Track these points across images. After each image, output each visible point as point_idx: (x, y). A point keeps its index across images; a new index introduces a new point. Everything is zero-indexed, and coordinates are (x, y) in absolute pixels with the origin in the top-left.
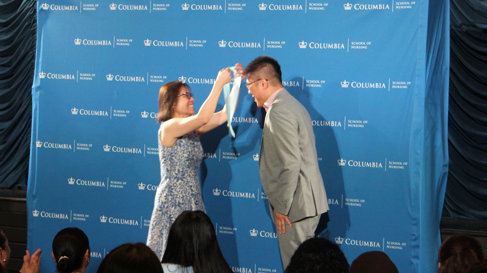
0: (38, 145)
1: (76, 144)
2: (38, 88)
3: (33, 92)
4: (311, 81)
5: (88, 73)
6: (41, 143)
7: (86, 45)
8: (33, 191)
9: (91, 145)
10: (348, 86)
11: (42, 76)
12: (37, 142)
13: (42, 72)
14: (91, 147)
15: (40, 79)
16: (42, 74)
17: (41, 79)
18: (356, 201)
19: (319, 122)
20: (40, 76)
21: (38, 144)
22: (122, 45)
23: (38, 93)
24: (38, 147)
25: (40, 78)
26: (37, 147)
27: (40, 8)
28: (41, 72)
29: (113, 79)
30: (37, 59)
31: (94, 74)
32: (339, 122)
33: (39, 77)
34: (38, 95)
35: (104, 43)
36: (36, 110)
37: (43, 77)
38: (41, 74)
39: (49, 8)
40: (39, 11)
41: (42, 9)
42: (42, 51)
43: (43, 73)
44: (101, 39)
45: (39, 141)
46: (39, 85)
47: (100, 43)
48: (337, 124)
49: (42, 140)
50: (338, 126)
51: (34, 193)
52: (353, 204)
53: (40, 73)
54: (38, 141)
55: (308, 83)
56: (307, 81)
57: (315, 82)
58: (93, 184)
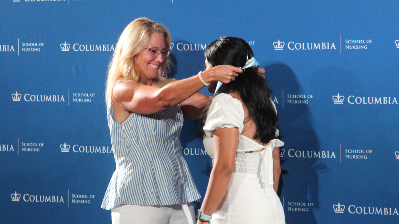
1: (20, 145)
4: (352, 42)
5: (33, 42)
7: (29, 2)
9: (42, 145)
14: (42, 146)
19: (365, 99)
22: (80, 1)
29: (70, 49)
31: (42, 42)
50: (393, 103)
55: (347, 44)
56: (347, 42)
57: (359, 42)
58: (47, 199)
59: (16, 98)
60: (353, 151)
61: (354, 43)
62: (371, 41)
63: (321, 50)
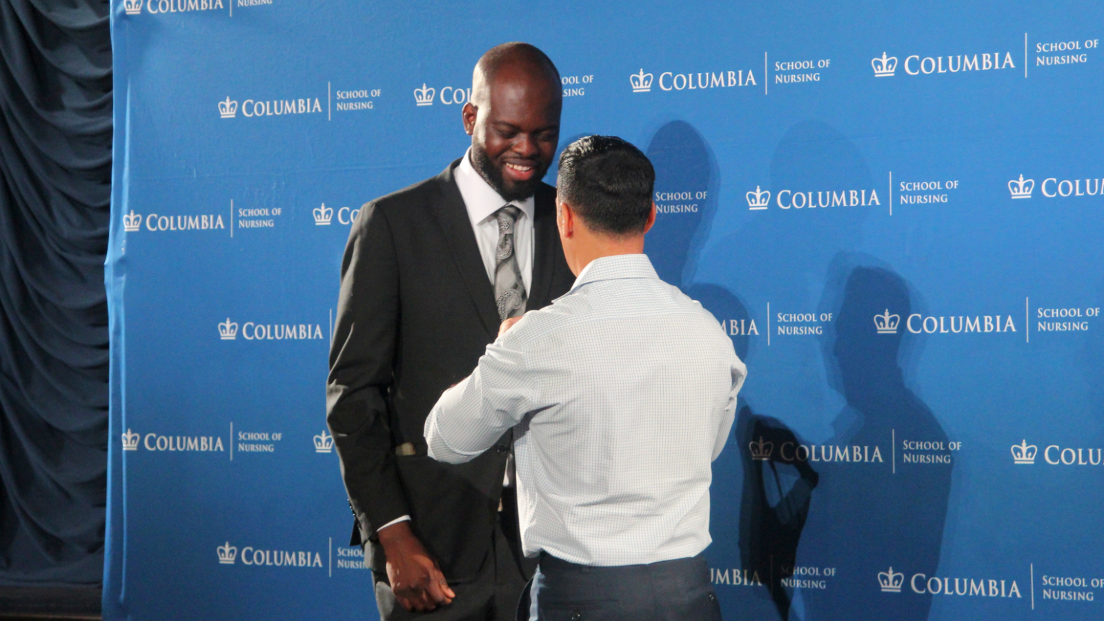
0: (127, 443)
1: (236, 436)
2: (122, 263)
3: (109, 276)
5: (260, 207)
6: (135, 438)
7: (252, 117)
8: (119, 593)
9: (278, 437)
10: (1032, 194)
11: (132, 226)
12: (124, 435)
13: (132, 213)
14: (277, 441)
15: (124, 236)
16: (132, 217)
17: (130, 235)
18: (1077, 582)
19: (945, 321)
20: (126, 227)
21: (126, 440)
22: (352, 110)
23: (123, 278)
24: (128, 452)
25: (126, 230)
26: (124, 449)
27: (119, 9)
28: (129, 213)
29: (332, 219)
30: (115, 173)
31: (277, 206)
32: (1007, 318)
33: (124, 228)
34: (123, 285)
35: (302, 106)
36: (117, 332)
37: (135, 227)
38: (128, 220)
39: (144, 10)
40: (115, 18)
41: (123, 16)
42: (130, 148)
43: (135, 214)
44: (293, 96)
45: (129, 432)
46: (123, 253)
47: (289, 108)
48: (1003, 326)
49: (138, 428)
50: (1005, 330)
51: (122, 596)
52: (1069, 595)
53: (126, 216)
54: (126, 432)
55: (905, 193)
56: (904, 187)
57: (929, 186)
58: (289, 560)
59: (228, 332)
60: (920, 445)
61: (919, 189)
62: (955, 184)
63: (849, 208)
